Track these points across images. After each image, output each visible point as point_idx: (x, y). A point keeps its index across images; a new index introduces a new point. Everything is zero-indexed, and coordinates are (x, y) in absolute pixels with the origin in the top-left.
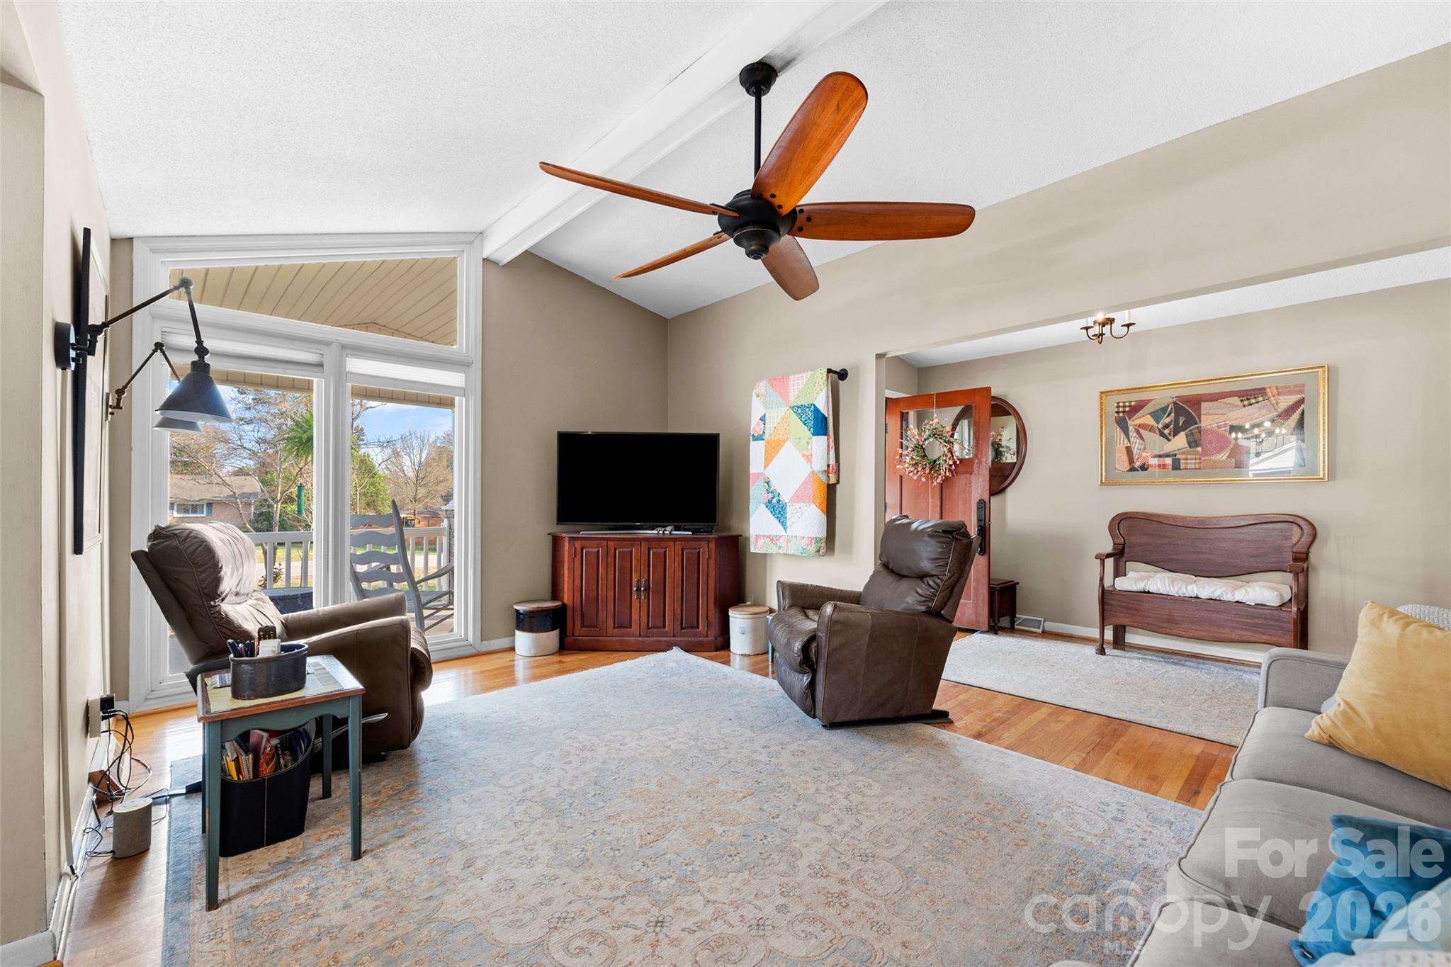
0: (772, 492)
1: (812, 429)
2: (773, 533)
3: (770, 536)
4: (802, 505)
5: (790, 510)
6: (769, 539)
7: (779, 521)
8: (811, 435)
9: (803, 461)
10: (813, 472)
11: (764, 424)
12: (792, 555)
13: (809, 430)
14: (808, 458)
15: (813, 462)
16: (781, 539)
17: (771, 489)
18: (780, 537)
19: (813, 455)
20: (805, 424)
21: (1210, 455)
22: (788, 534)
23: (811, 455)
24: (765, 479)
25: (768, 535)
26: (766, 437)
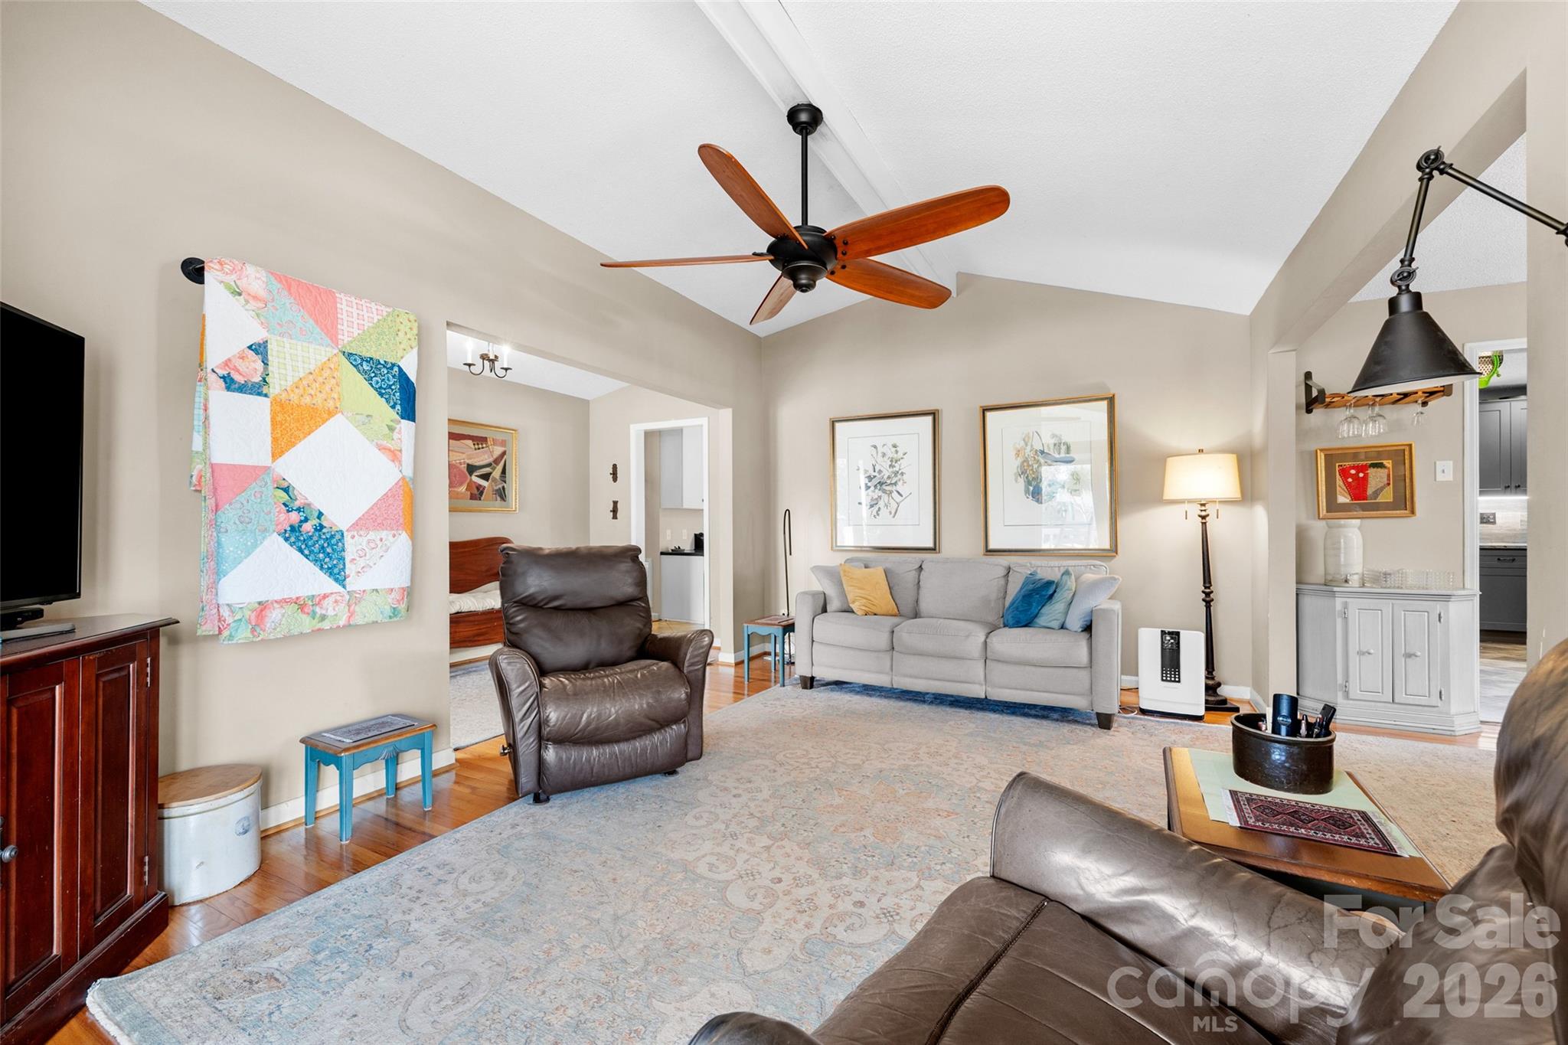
0: (299, 510)
1: (398, 407)
2: (304, 591)
3: (297, 598)
4: (384, 534)
5: (352, 547)
6: (297, 607)
7: (321, 568)
8: (398, 417)
9: (383, 459)
10: (403, 478)
11: (266, 364)
12: (367, 624)
13: (393, 407)
14: (395, 455)
15: (403, 464)
16: (325, 602)
17: (297, 504)
18: (325, 596)
19: (404, 452)
20: (381, 395)
21: (455, 487)
22: (348, 590)
23: (401, 451)
24: (274, 481)
25: (294, 597)
26: (275, 388)
